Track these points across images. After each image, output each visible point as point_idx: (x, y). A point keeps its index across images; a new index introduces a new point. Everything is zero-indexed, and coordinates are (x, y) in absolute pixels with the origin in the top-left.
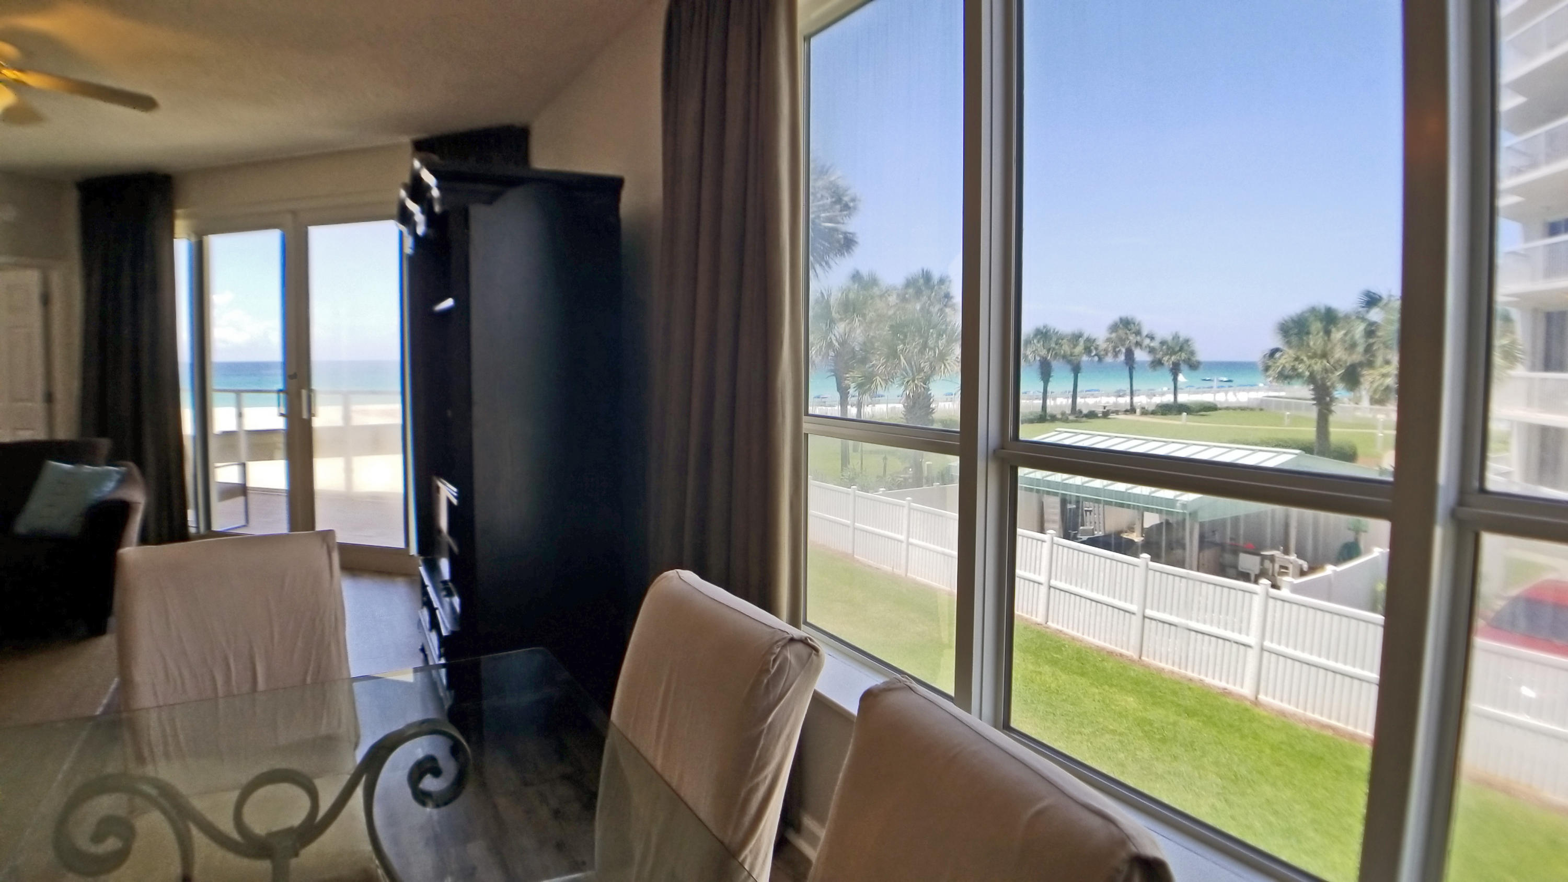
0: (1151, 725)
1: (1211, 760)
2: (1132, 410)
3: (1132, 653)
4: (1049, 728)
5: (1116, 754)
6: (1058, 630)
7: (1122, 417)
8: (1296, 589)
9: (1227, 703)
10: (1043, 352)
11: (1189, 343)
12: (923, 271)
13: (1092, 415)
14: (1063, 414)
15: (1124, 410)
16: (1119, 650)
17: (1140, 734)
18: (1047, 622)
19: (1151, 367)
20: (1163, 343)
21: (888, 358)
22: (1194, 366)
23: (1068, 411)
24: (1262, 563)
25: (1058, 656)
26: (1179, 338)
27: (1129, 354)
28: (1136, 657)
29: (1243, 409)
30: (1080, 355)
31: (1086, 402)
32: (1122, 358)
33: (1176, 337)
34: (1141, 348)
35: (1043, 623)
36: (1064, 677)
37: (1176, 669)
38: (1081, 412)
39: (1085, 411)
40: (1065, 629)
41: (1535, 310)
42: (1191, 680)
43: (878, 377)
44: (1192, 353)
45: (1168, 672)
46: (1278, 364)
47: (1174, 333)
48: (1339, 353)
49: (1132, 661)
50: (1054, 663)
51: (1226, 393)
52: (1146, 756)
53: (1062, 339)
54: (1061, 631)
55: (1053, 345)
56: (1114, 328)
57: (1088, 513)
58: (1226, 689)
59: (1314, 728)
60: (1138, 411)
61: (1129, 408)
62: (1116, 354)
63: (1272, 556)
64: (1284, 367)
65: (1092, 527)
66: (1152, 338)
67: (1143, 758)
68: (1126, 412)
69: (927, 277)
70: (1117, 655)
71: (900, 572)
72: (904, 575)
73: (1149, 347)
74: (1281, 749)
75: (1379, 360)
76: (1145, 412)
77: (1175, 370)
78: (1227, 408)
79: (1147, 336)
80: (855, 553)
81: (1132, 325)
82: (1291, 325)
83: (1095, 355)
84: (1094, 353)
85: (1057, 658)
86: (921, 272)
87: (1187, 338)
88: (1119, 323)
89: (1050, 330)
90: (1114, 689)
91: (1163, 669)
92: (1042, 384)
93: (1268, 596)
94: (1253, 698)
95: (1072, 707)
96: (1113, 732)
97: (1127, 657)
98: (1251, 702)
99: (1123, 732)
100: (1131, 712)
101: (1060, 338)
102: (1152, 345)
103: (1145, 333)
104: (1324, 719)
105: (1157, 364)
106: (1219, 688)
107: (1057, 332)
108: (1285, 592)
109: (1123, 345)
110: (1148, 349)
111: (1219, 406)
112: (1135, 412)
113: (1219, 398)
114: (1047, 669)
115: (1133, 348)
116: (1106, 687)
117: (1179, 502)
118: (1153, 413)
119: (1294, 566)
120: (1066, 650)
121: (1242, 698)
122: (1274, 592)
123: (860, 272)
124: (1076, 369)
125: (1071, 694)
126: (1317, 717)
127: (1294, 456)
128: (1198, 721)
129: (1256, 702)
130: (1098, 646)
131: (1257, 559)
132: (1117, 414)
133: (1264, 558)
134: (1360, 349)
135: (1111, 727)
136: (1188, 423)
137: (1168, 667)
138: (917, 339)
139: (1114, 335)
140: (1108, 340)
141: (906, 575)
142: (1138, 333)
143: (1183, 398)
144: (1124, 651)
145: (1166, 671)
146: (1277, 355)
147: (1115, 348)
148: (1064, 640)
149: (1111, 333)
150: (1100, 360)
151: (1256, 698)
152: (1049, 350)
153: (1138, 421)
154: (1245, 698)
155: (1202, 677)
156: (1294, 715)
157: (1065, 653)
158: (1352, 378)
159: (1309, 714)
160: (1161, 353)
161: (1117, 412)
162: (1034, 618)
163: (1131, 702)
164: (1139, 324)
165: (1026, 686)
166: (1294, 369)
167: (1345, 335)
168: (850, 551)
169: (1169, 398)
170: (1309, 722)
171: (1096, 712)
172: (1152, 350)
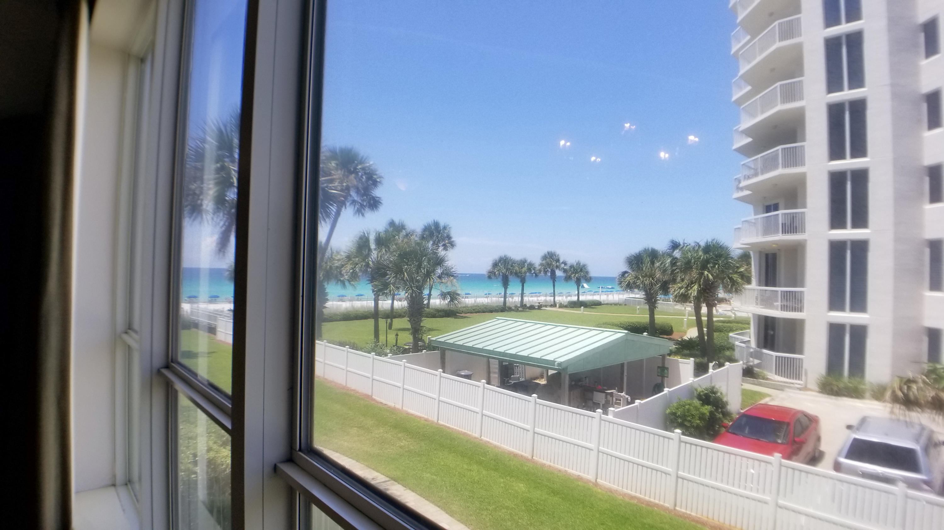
0: (531, 501)
1: (563, 523)
2: (554, 305)
3: (528, 455)
4: (469, 507)
5: (506, 522)
6: (487, 441)
7: (548, 308)
8: (616, 415)
9: (578, 485)
10: (504, 271)
11: (585, 267)
12: (434, 221)
13: (532, 308)
14: (516, 307)
15: (550, 304)
16: (520, 453)
17: (523, 508)
18: (481, 436)
19: (565, 281)
20: (571, 267)
21: (396, 273)
22: (589, 280)
23: (519, 305)
24: (606, 398)
25: (483, 458)
26: (580, 264)
27: (553, 273)
28: (530, 457)
29: (616, 304)
30: (525, 273)
31: (529, 300)
32: (549, 274)
33: (578, 263)
34: (559, 270)
35: (479, 437)
36: (484, 472)
37: (552, 464)
38: (525, 305)
39: (528, 305)
40: (491, 441)
41: (760, 252)
42: (560, 471)
43: (391, 285)
44: (587, 272)
45: (547, 466)
46: (626, 280)
47: (577, 261)
48: (658, 275)
49: (527, 460)
50: (480, 463)
51: (608, 295)
52: (524, 523)
53: (515, 264)
54: (489, 442)
55: (509, 267)
56: (544, 258)
57: (516, 367)
58: (579, 476)
59: (627, 499)
60: (557, 305)
61: (553, 303)
62: (546, 272)
63: (612, 393)
64: (629, 282)
65: (518, 376)
66: (565, 264)
67: (522, 524)
68: (551, 306)
69: (436, 225)
70: (519, 456)
71: (399, 406)
72: (401, 408)
73: (564, 269)
74: (605, 514)
75: (679, 279)
76: (561, 306)
77: (578, 283)
78: (607, 304)
79: (562, 263)
80: (373, 395)
81: (554, 256)
82: (633, 258)
83: (534, 273)
84: (533, 272)
85: (483, 459)
86: (433, 222)
87: (585, 264)
88: (547, 255)
89: (508, 258)
90: (513, 479)
91: (545, 464)
92: (503, 289)
93: (601, 419)
94: (594, 481)
95: (485, 492)
96: (507, 508)
97: (525, 457)
98: (593, 483)
99: (513, 507)
100: (520, 493)
101: (514, 262)
102: (565, 267)
103: (561, 261)
104: (633, 493)
105: (568, 279)
106: (575, 475)
107: (512, 260)
108: (610, 417)
109: (549, 268)
110: (563, 270)
111: (602, 303)
112: (556, 306)
113: (603, 298)
114: (475, 467)
115: (555, 269)
116: (508, 478)
117: (556, 362)
118: (566, 307)
119: (623, 399)
120: (489, 455)
121: (588, 481)
122: (604, 416)
123: (394, 220)
124: (523, 281)
125: (486, 483)
126: (629, 492)
127: (624, 334)
128: (560, 498)
129: (596, 484)
130: (509, 451)
131: (604, 395)
132: (546, 307)
133: (607, 394)
134: (669, 272)
135: (506, 504)
136: (584, 312)
137: (548, 463)
138: (415, 262)
139: (544, 262)
140: (541, 265)
141: (402, 408)
142: (558, 261)
143: (582, 298)
144: (523, 454)
145: (546, 465)
146: (626, 275)
147: (544, 269)
148: (489, 448)
149: (543, 261)
150: (536, 275)
151: (596, 481)
152: (507, 270)
153: (557, 311)
154: (590, 481)
155: (567, 469)
156: (616, 491)
157: (488, 457)
158: (665, 288)
159: (625, 490)
160: (570, 272)
161: (546, 306)
162: (474, 434)
163: (521, 487)
164: (558, 255)
165: (459, 480)
166: (634, 283)
167: (661, 264)
168: (370, 394)
169: (575, 299)
170: (625, 495)
171: (499, 495)
172: (565, 271)
